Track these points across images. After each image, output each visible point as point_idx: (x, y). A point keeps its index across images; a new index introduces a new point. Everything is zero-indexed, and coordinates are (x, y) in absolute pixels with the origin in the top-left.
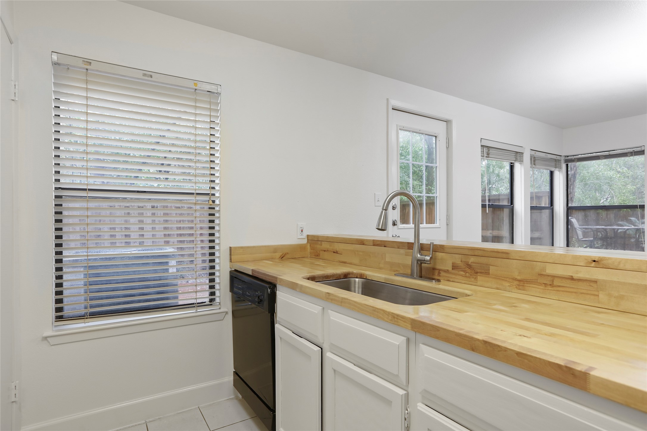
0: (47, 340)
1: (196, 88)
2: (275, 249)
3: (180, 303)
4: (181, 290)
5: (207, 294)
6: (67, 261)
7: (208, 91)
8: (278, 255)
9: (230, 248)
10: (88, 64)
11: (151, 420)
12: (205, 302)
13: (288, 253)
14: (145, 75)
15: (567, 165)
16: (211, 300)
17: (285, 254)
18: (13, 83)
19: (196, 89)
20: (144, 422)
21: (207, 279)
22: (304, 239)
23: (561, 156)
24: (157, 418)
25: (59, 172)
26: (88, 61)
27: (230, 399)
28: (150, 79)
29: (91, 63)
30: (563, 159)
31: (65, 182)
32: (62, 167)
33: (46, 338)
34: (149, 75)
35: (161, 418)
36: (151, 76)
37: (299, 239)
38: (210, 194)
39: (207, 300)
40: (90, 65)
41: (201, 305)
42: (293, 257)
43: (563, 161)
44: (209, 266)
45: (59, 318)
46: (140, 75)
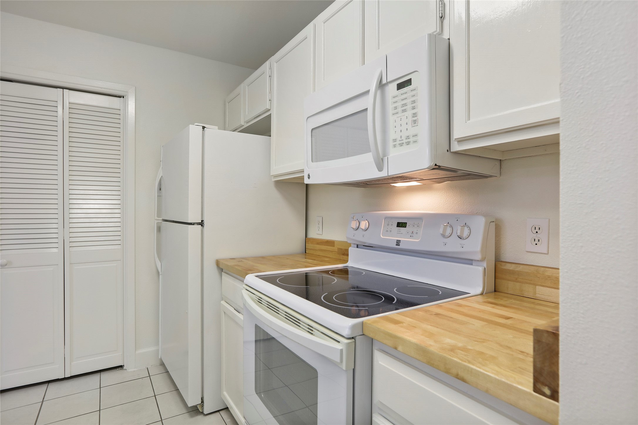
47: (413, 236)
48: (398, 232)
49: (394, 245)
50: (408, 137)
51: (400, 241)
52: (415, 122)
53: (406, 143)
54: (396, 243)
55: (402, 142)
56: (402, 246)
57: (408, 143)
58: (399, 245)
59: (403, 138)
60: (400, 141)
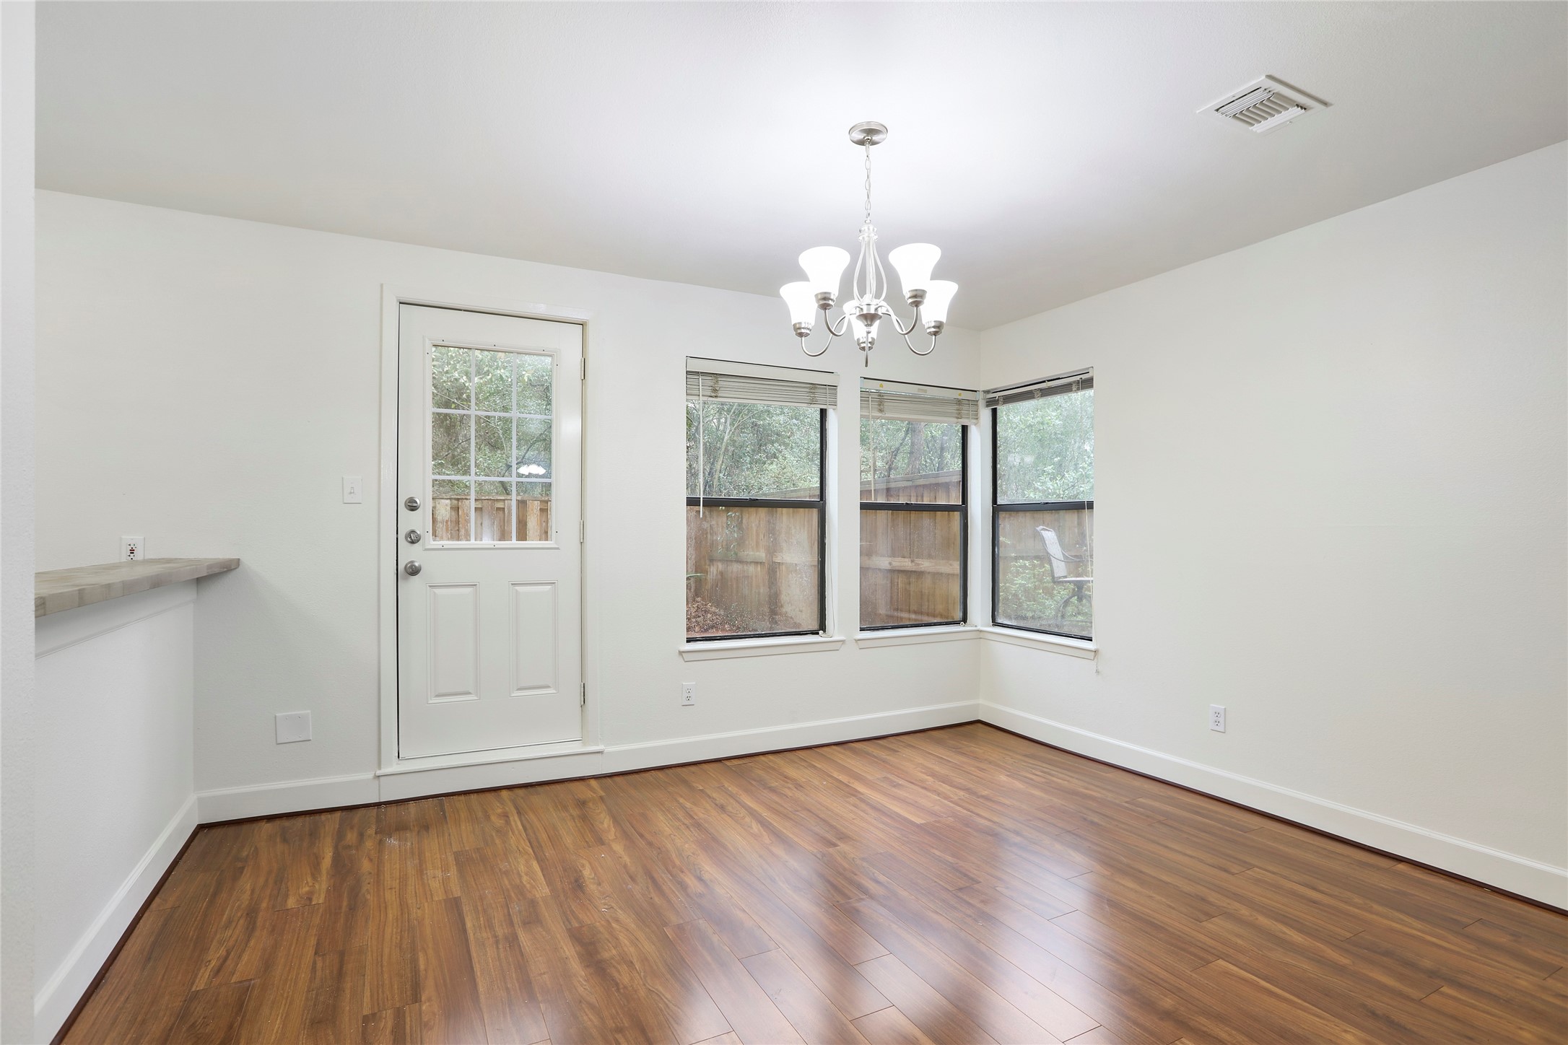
15: (994, 412)
23: (976, 391)
30: (980, 397)
43: (982, 404)
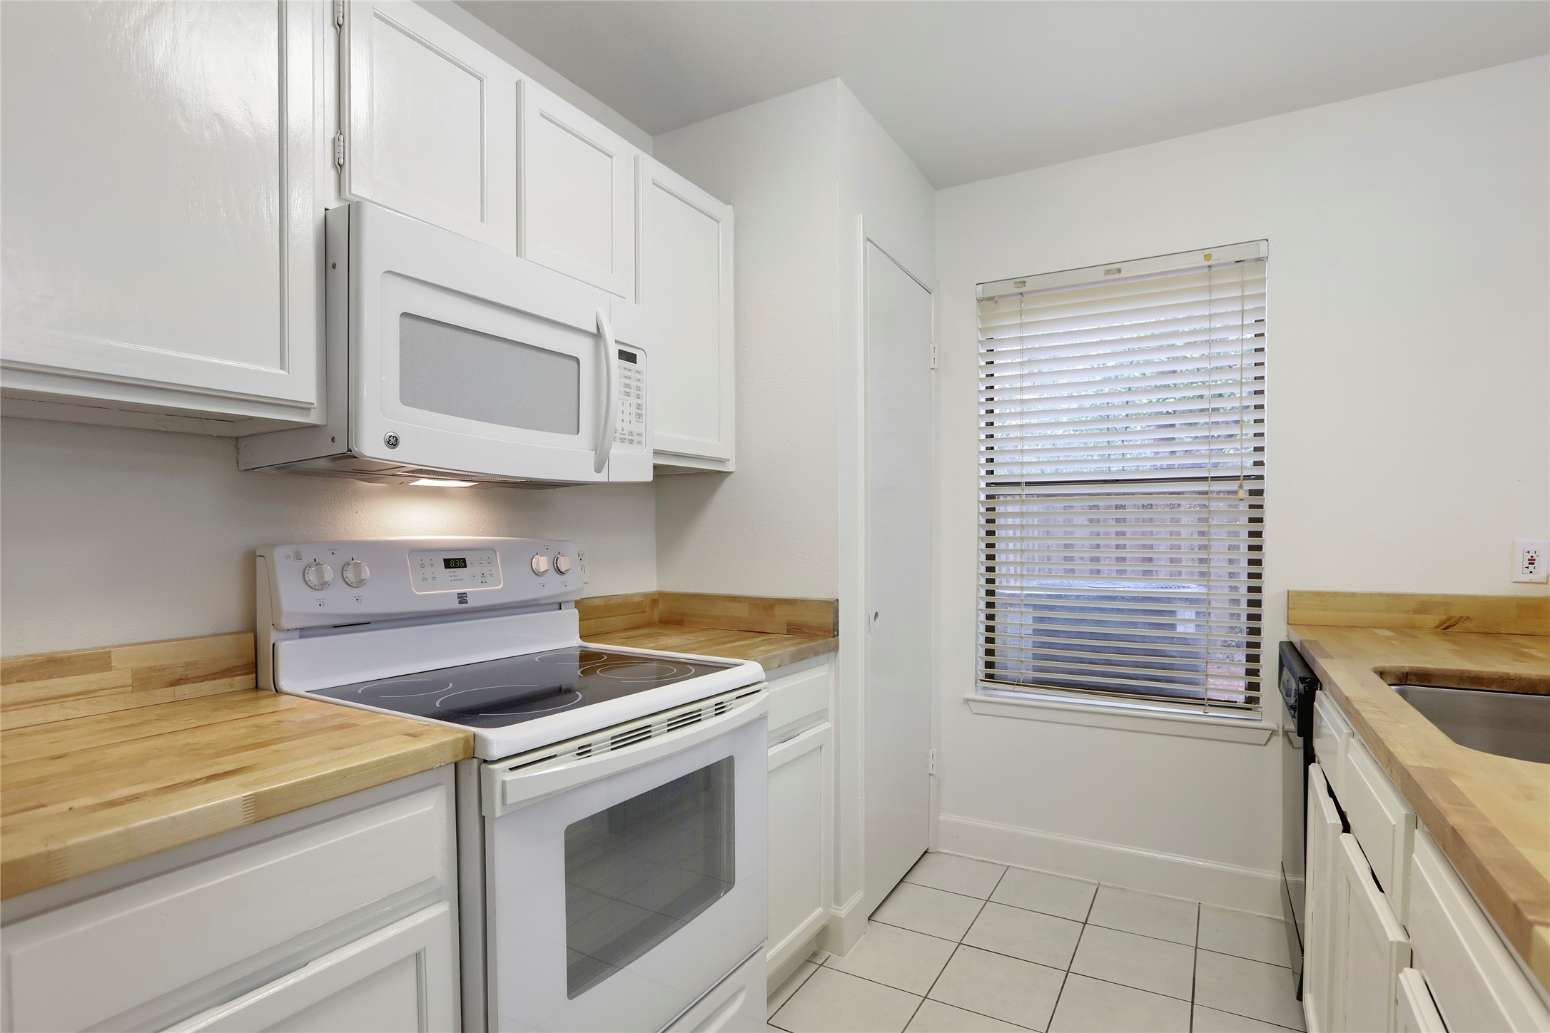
0: (968, 704)
1: (1210, 263)
2: (1424, 605)
3: (1212, 695)
4: (1212, 669)
5: (1241, 685)
6: (1003, 594)
7: (1236, 262)
8: (1432, 620)
9: (1288, 591)
10: (1022, 284)
11: (1108, 884)
12: (1236, 702)
13: (1468, 618)
14: (1108, 272)
16: (1250, 700)
17: (1459, 620)
18: (932, 346)
19: (1210, 266)
20: (1097, 882)
21: (1243, 654)
22: (1542, 586)
24: (1119, 886)
25: (992, 460)
26: (1021, 280)
27: (1274, 919)
28: (1117, 276)
29: (1025, 282)
31: (1001, 474)
32: (997, 451)
33: (967, 701)
34: (1113, 270)
35: (1124, 889)
36: (1119, 271)
37: (1516, 584)
38: (1242, 478)
39: (1240, 699)
40: (1025, 286)
41: (1229, 705)
42: (1489, 631)
44: (1248, 628)
45: (990, 677)
46: (1099, 275)
47: (486, 582)
48: (453, 578)
49: (455, 605)
50: (631, 433)
51: (466, 593)
52: (639, 416)
53: (629, 440)
54: (457, 600)
55: (623, 436)
56: (472, 603)
57: (631, 442)
58: (467, 603)
59: (625, 432)
60: (621, 434)
